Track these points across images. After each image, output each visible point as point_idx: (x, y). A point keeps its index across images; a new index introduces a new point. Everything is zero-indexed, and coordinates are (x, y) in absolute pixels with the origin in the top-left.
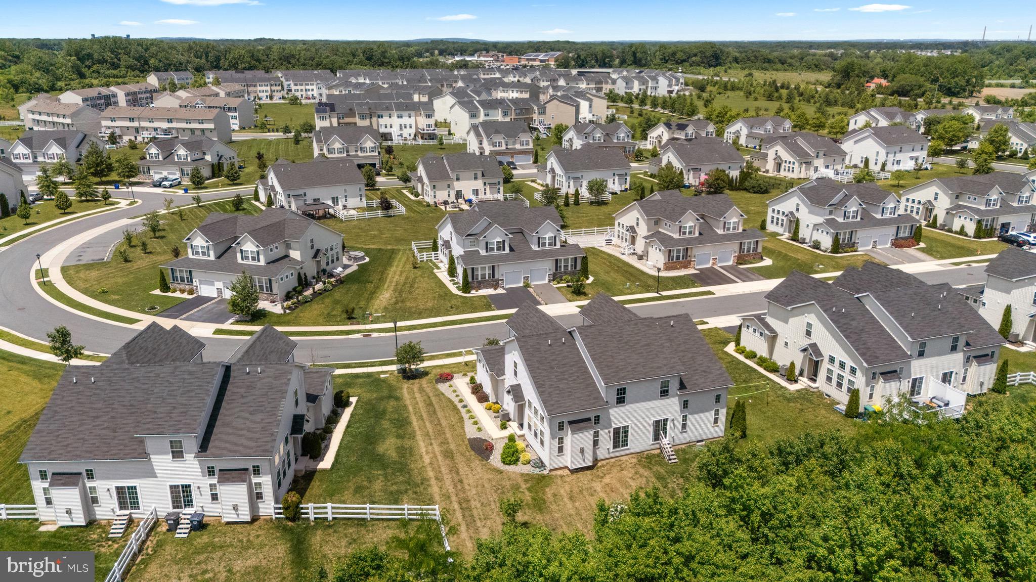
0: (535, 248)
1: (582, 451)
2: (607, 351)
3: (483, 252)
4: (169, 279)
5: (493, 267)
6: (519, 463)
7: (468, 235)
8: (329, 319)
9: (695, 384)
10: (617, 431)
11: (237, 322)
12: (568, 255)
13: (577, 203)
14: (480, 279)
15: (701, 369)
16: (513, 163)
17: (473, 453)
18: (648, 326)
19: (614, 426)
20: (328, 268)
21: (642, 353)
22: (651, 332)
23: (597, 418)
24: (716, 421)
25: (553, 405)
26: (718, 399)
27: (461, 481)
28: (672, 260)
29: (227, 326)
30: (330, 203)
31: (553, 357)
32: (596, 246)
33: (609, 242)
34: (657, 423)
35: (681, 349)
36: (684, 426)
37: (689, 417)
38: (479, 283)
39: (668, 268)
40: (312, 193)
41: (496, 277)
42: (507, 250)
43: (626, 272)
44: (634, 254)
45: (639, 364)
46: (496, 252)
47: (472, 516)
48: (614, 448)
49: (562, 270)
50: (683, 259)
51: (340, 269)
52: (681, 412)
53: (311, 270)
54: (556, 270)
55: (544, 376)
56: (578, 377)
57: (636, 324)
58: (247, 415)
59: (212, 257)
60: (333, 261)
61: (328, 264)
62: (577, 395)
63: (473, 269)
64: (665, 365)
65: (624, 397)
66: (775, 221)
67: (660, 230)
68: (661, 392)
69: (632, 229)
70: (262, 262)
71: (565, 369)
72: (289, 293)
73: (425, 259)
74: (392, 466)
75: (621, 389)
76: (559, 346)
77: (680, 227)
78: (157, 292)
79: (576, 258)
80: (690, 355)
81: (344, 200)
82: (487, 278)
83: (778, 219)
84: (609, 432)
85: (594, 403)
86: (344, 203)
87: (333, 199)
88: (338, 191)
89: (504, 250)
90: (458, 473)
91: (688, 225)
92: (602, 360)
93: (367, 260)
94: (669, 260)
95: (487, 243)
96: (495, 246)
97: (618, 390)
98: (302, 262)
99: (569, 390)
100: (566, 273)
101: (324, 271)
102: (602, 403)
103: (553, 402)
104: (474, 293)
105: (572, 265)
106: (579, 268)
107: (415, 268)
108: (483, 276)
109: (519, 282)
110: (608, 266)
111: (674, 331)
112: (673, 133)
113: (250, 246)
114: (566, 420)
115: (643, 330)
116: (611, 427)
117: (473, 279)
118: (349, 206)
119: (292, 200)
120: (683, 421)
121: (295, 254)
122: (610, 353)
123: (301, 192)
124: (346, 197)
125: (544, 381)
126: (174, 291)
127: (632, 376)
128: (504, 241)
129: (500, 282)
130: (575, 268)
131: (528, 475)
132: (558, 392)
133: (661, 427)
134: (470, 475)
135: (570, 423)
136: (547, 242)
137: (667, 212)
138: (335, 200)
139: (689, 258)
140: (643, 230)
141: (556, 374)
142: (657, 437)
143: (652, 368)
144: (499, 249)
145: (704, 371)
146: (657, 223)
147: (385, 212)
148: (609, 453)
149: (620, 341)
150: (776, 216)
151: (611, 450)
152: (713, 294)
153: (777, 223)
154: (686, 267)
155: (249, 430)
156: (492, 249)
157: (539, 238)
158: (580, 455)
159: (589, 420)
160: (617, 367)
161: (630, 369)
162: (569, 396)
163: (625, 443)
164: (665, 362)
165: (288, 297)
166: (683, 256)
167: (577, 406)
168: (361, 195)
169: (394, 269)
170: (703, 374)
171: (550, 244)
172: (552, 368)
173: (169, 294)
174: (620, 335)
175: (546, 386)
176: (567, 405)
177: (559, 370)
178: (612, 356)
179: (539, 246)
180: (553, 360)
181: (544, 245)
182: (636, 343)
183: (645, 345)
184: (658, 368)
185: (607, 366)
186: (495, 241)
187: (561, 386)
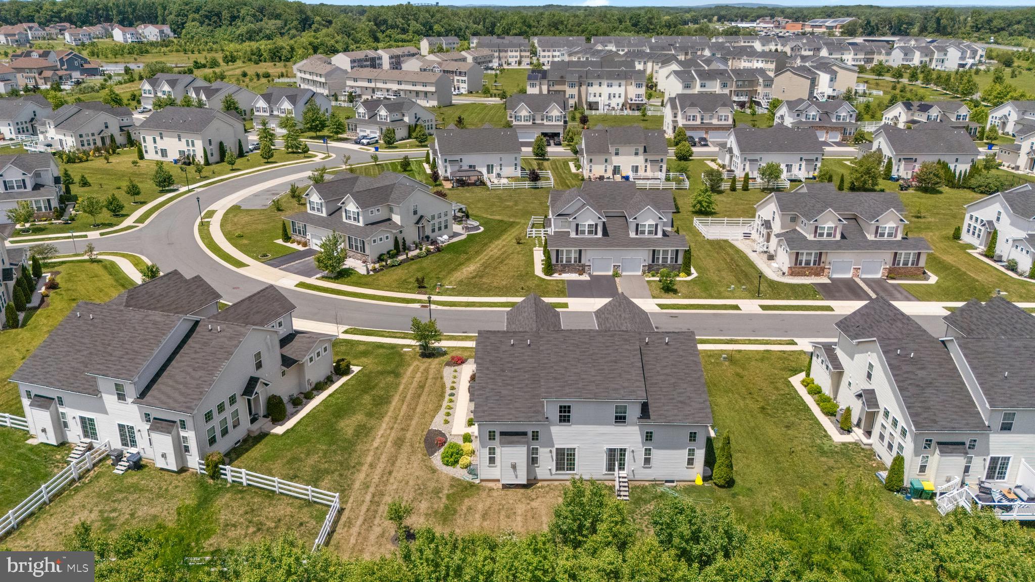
0: (632, 235)
1: (514, 467)
2: (563, 362)
3: (573, 235)
4: (290, 231)
5: (580, 251)
6: (458, 466)
7: (559, 215)
8: (402, 286)
9: (664, 415)
10: (560, 453)
11: (324, 278)
12: (667, 246)
13: (746, 188)
14: (564, 262)
15: (680, 399)
16: (705, 139)
17: (422, 445)
18: (626, 340)
19: (557, 446)
20: (432, 236)
21: (603, 370)
22: (627, 347)
23: (535, 436)
24: (690, 462)
25: (484, 411)
26: (693, 437)
27: (390, 473)
28: (800, 264)
29: (312, 281)
30: (484, 171)
31: (511, 359)
32: (730, 239)
33: (747, 236)
34: (611, 452)
35: (665, 372)
36: (647, 461)
37: (653, 451)
38: (564, 266)
39: (793, 273)
40: (468, 160)
41: (583, 262)
42: (600, 235)
43: (743, 271)
44: (766, 252)
45: (594, 382)
46: (587, 235)
47: (376, 511)
48: (557, 469)
49: (660, 262)
50: (814, 264)
51: (446, 237)
52: (643, 444)
53: (411, 235)
54: (653, 261)
55: (490, 379)
57: (612, 336)
58: (190, 370)
59: (324, 214)
60: (440, 229)
61: (433, 231)
62: (517, 405)
63: (557, 251)
64: (624, 388)
65: (569, 416)
66: (972, 230)
67: (797, 228)
68: (616, 418)
69: (767, 224)
70: (361, 224)
71: (517, 374)
72: (381, 255)
73: (534, 235)
74: (340, 443)
75: (565, 407)
76: (523, 348)
77: (816, 227)
78: (280, 241)
79: (677, 251)
80: (673, 381)
81: (499, 168)
82: (573, 262)
83: (975, 227)
84: (551, 451)
85: (531, 417)
86: (499, 171)
87: (488, 166)
88: (493, 159)
89: (596, 234)
90: (393, 464)
91: (826, 226)
92: (552, 371)
93: (482, 229)
94: (796, 264)
95: (577, 225)
96: (587, 229)
97: (561, 407)
98: (402, 227)
99: (510, 398)
100: (664, 266)
101: (428, 237)
102: (540, 418)
103: (486, 408)
104: (556, 276)
105: (672, 258)
106: (680, 261)
107: (519, 243)
108: (568, 260)
109: (608, 270)
110: (727, 263)
111: (667, 349)
112: (912, 115)
113: (352, 207)
114: (498, 430)
115: (617, 343)
116: (553, 446)
117: (557, 261)
118: (503, 174)
119: (448, 164)
120: (646, 454)
121: (396, 219)
122: (565, 365)
123: (458, 158)
124: (501, 165)
125: (487, 383)
126: (293, 242)
127: (578, 394)
128: (596, 225)
129: (587, 268)
130: (676, 261)
131: (459, 480)
132: (497, 398)
133: (618, 457)
134: (404, 468)
135: (502, 434)
136: (647, 229)
137: (807, 209)
138: (490, 169)
139: (822, 265)
140: (777, 227)
141: (504, 378)
142: (611, 468)
143: (607, 388)
144: (590, 232)
145: (681, 402)
146: (794, 219)
147: (532, 184)
148: (551, 474)
149: (584, 352)
150: (973, 224)
151: (554, 471)
152: (832, 310)
153: (974, 233)
154: (817, 274)
155: (186, 385)
156: (583, 232)
157: (637, 225)
158: (512, 470)
159: (525, 434)
160: (566, 381)
161: (580, 386)
162: (508, 404)
163: (571, 467)
164: (626, 384)
165: (380, 259)
166: (815, 261)
167: (510, 417)
168: (516, 165)
169: (500, 241)
170: (680, 405)
171: (650, 232)
172: (503, 371)
173: (288, 244)
174: (587, 346)
175: (487, 390)
176: (501, 413)
177: (509, 374)
178: (566, 368)
179: (637, 234)
180: (508, 362)
181: (643, 232)
182: (602, 358)
183: (611, 362)
184: (615, 390)
185: (555, 378)
186: (587, 224)
187: (504, 392)
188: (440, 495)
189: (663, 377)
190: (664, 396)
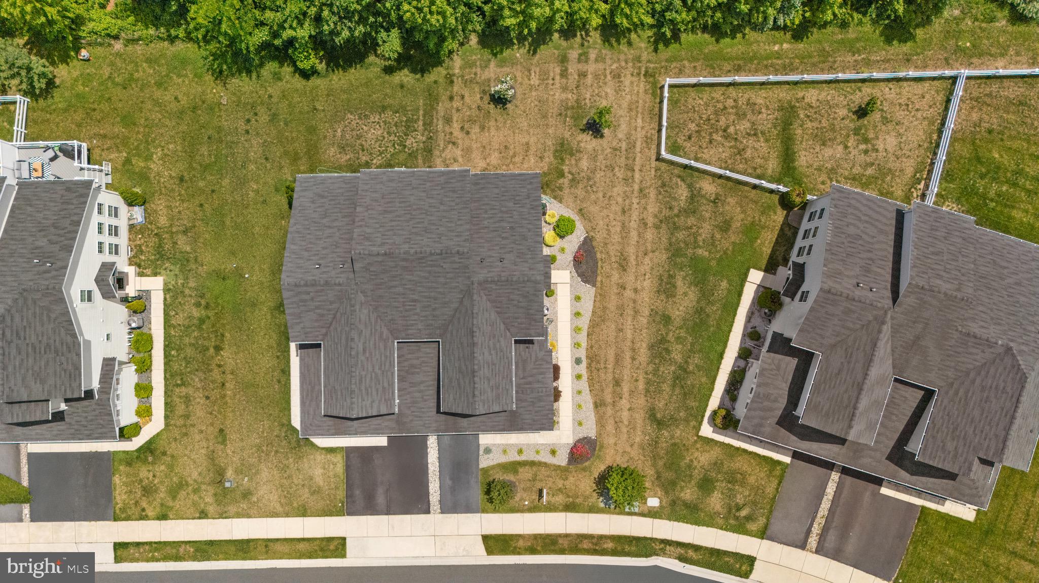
2: (444, 211)
9: (346, 183)
21: (400, 203)
25: (531, 183)
31: (504, 242)
35: (331, 231)
45: (413, 188)
47: (627, 158)
55: (526, 219)
56: (486, 212)
62: (497, 191)
71: (497, 225)
80: (324, 221)
92: (457, 200)
99: (504, 198)
103: (529, 187)
115: (379, 235)
122: (442, 207)
125: (529, 213)
127: (431, 175)
131: (555, 198)
132: (517, 198)
141: (511, 220)
149: (418, 223)
160: (443, 188)
161: (428, 184)
162: (507, 191)
170: (326, 194)
172: (512, 228)
174: (414, 230)
175: (528, 206)
176: (513, 182)
177: (505, 224)
178: (441, 204)
180: (506, 238)
182: (399, 216)
183: (390, 212)
184: (391, 181)
185: (454, 191)
187: (511, 204)
188: (570, 177)
189: (336, 224)
190: (339, 204)
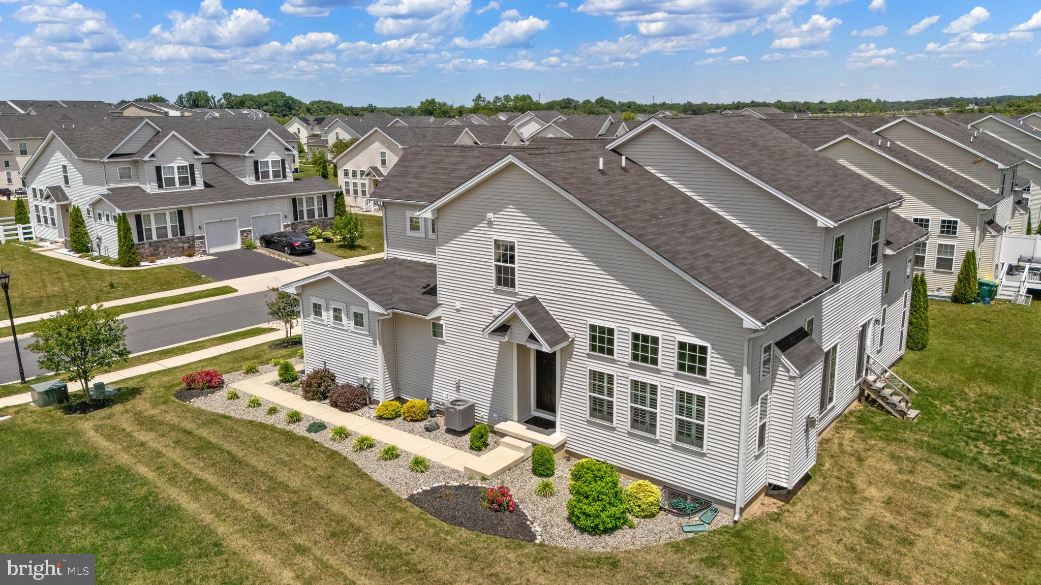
0: (250, 180)
3: (151, 188)
5: (180, 213)
7: (113, 156)
12: (313, 190)
14: (155, 238)
38: (154, 246)
41: (188, 233)
42: (201, 184)
46: (177, 187)
49: (306, 218)
54: (296, 219)
63: (138, 217)
82: (170, 236)
89: (194, 183)
95: (158, 169)
96: (176, 176)
100: (311, 223)
104: (145, 265)
105: (319, 209)
106: (331, 213)
108: (162, 231)
109: (234, 242)
117: (141, 238)
128: (192, 166)
129: (197, 242)
130: (326, 215)
136: (271, 170)
144: (183, 181)
156: (170, 182)
157: (256, 163)
171: (276, 174)
179: (257, 179)
181: (266, 175)
186: (175, 165)
